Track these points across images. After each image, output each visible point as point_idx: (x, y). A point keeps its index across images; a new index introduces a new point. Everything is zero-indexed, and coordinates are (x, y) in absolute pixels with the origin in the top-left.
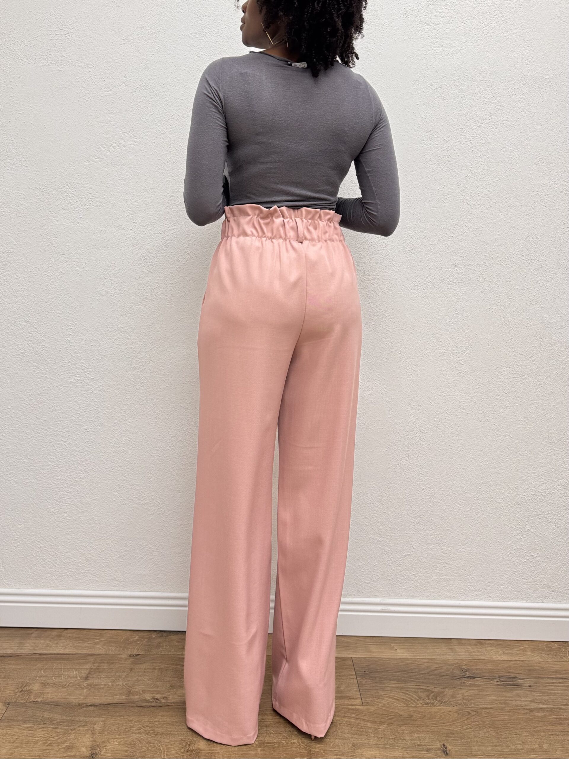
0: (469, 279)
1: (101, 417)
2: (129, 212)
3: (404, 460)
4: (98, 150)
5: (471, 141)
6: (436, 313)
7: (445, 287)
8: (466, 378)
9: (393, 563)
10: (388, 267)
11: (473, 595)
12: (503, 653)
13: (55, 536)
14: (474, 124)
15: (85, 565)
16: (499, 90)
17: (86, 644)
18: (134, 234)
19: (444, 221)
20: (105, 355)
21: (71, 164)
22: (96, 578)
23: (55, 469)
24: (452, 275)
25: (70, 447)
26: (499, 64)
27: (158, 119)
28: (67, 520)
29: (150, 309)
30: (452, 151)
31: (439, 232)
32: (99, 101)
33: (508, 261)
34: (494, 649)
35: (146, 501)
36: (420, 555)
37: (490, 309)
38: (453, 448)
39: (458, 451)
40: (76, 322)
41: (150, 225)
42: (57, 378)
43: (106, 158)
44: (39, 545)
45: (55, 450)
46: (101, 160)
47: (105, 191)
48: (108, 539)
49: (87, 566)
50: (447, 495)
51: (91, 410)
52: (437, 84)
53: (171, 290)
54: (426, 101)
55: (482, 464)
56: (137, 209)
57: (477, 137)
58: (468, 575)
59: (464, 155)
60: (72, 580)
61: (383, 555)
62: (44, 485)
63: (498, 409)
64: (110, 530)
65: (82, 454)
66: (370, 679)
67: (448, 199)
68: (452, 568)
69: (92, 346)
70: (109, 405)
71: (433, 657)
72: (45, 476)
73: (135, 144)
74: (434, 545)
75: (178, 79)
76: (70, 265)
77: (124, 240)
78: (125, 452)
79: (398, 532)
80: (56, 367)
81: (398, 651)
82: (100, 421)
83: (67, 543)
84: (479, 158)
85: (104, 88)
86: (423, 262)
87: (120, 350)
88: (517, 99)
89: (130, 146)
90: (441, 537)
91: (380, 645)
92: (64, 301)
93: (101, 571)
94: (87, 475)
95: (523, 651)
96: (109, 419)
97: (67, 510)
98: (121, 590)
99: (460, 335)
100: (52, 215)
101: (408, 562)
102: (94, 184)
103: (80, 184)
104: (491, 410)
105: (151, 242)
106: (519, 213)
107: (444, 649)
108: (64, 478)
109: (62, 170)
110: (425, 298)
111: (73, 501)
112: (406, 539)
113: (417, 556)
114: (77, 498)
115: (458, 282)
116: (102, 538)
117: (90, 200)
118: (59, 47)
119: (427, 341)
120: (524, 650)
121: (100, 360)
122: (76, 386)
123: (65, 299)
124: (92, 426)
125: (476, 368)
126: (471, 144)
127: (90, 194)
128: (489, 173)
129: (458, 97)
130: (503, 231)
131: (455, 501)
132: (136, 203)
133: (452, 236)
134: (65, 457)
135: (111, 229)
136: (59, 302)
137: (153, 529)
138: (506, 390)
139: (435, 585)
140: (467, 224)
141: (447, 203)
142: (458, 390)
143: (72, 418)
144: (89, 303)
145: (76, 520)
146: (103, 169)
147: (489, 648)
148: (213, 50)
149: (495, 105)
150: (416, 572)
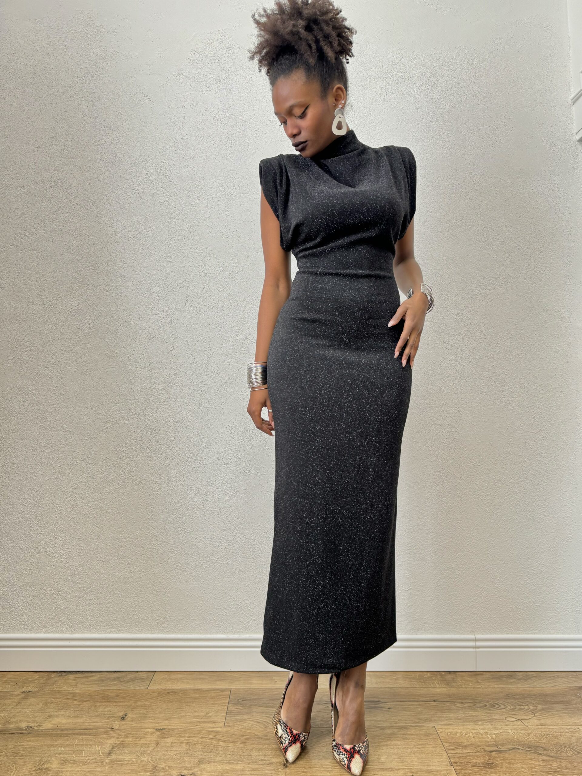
4: (13, 238)
18: (42, 308)
29: (55, 373)
43: (19, 245)
46: (16, 246)
53: (74, 356)
66: (240, 706)
73: (45, 232)
75: (83, 178)
77: (33, 314)
89: (41, 234)
105: (57, 314)
132: (45, 282)
135: (23, 304)
146: (17, 254)
148: (113, 155)
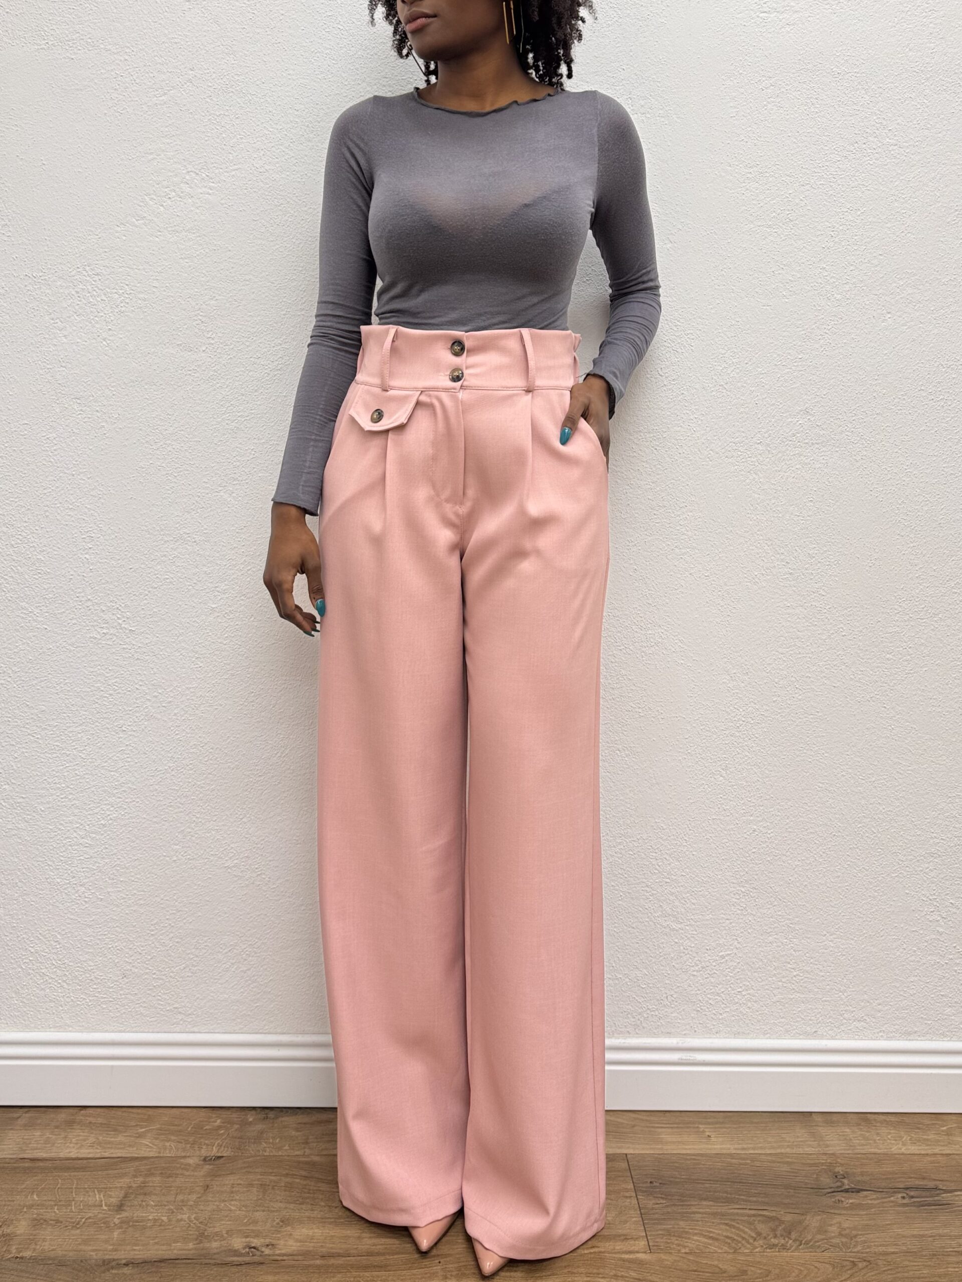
0: (833, 436)
1: (149, 703)
2: (200, 317)
3: (719, 776)
4: (142, 204)
5: (832, 184)
6: (773, 501)
7: (788, 452)
8: (831, 621)
9: (700, 971)
10: (683, 416)
11: (849, 1028)
12: (910, 1140)
13: (64, 930)
14: (836, 153)
15: (121, 983)
16: (881, 90)
17: (120, 1138)
18: (209, 359)
19: (784, 329)
20: (156, 586)
21: (92, 231)
22: (141, 1008)
23: (62, 802)
24: (802, 429)
25: (90, 760)
26: (881, 42)
27: (254, 145)
28: (86, 900)
30: (797, 201)
31: (776, 350)
32: (144, 113)
33: (904, 402)
34: (892, 1131)
35: (236, 861)
36: (750, 955)
37: (871, 493)
38: (809, 752)
39: (817, 758)
40: (100, 526)
41: (238, 342)
42: (66, 630)
44: (32, 947)
45: (62, 767)
46: (147, 222)
47: (154, 280)
48: (161, 935)
49: (124, 986)
50: (798, 841)
51: (129, 691)
52: (766, 80)
54: (749, 111)
55: (864, 782)
56: (215, 311)
57: (843, 176)
58: (841, 992)
59: (820, 208)
60: (96, 1013)
61: (681, 957)
62: (41, 833)
63: (891, 678)
64: (168, 917)
65: (112, 773)
66: (662, 1198)
67: (791, 289)
68: (812, 979)
69: (131, 568)
70: (163, 681)
71: (779, 1151)
72: (43, 816)
74: (775, 936)
76: (89, 418)
77: (190, 371)
78: (194, 769)
79: (708, 913)
80: (63, 610)
81: (713, 1139)
82: (146, 710)
83: (86, 942)
84: (846, 214)
85: (152, 90)
86: (747, 407)
87: (184, 576)
88: (914, 105)
89: (201, 196)
90: (789, 919)
91: (677, 1127)
92: (79, 485)
93: (150, 995)
94: (123, 813)
95: (947, 1135)
96: (164, 706)
97: (84, 881)
98: (187, 1030)
99: (818, 542)
100: (55, 325)
101: (729, 968)
102: (135, 267)
103: (108, 267)
104: (877, 679)
106: (923, 315)
107: (799, 1135)
108: (80, 819)
109: (74, 242)
110: (752, 472)
111: (96, 862)
112: (724, 925)
113: (744, 956)
114: (103, 858)
115: (812, 444)
116: (152, 933)
117: (127, 296)
118: (68, 15)
119: (758, 554)
120: (949, 1133)
121: (147, 595)
122: (100, 646)
123: (80, 481)
124: (131, 720)
125: (848, 603)
126: (831, 189)
127: (127, 285)
128: (865, 241)
129: (805, 103)
130: (894, 348)
131: (814, 852)
132: (213, 302)
133: (800, 357)
134: (81, 781)
135: (167, 350)
136: (69, 488)
137: (249, 914)
138: (905, 642)
139: (780, 1011)
140: (827, 335)
141: (790, 297)
142: (816, 643)
143: (94, 706)
144: (125, 488)
145: (102, 899)
146: (151, 239)
147: (884, 1131)
149: (875, 118)
150: (743, 988)
